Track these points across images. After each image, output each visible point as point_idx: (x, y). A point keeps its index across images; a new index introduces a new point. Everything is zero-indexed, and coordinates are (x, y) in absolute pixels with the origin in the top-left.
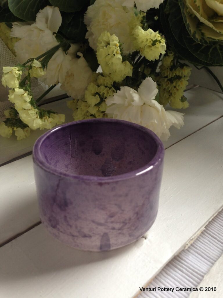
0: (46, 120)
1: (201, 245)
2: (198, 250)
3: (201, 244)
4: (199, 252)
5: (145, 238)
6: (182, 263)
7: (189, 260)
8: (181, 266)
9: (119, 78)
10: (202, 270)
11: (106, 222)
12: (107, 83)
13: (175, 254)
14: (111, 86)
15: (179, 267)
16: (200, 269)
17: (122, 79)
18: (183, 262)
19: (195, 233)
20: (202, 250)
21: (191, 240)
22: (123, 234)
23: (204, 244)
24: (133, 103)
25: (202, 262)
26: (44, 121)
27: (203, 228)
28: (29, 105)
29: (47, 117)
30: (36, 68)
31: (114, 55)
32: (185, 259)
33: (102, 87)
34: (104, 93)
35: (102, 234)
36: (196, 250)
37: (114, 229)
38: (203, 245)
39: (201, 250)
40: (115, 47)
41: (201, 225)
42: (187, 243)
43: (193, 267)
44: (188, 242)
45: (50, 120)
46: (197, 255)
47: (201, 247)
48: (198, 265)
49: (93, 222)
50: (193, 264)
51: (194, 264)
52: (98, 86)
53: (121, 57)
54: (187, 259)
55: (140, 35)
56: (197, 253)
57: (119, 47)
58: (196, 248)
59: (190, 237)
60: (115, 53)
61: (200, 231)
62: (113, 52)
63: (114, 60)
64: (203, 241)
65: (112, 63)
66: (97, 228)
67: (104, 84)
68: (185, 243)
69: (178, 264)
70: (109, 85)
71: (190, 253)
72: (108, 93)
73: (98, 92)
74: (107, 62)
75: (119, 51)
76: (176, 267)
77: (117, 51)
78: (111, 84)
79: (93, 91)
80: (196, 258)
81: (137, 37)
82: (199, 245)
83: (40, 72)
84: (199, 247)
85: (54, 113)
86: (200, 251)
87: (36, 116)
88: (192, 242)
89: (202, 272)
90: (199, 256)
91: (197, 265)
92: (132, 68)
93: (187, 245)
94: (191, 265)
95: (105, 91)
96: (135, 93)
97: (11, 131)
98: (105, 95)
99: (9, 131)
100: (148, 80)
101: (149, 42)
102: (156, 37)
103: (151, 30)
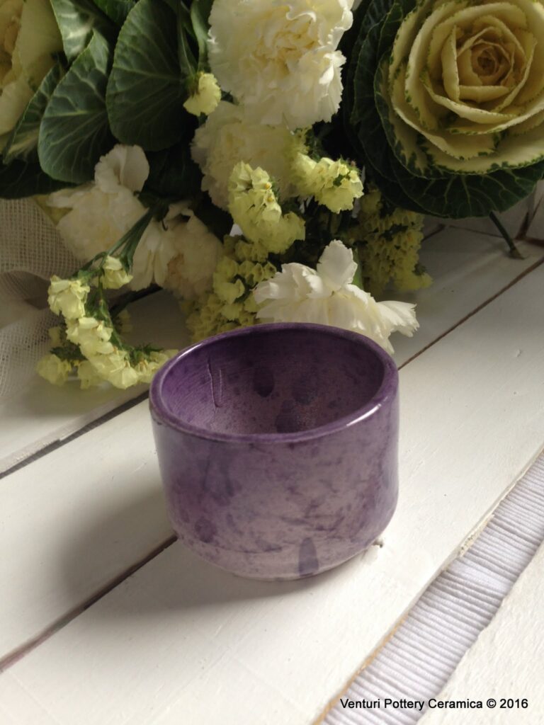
1: (487, 548)
2: (482, 557)
3: (486, 545)
4: (484, 561)
9: (279, 246)
14: (264, 260)
17: (287, 247)
19: (476, 526)
20: (489, 557)
21: (469, 539)
23: (492, 546)
24: (310, 295)
27: (490, 516)
31: (265, 205)
34: (251, 276)
36: (477, 558)
38: (489, 547)
39: (487, 556)
40: (264, 191)
41: (485, 510)
42: (462, 545)
44: (464, 543)
46: (479, 567)
47: (486, 550)
52: (240, 262)
53: (278, 208)
55: (308, 172)
56: (480, 563)
57: (271, 190)
58: (477, 555)
59: (466, 533)
60: (265, 201)
61: (484, 521)
62: (261, 200)
63: (266, 215)
65: (263, 221)
67: (251, 258)
68: (459, 546)
70: (261, 259)
72: (260, 274)
73: (239, 273)
74: (252, 221)
75: (273, 197)
77: (270, 196)
78: (265, 256)
79: (230, 275)
81: (303, 176)
84: (483, 551)
86: (485, 558)
88: (471, 543)
92: (304, 222)
93: (463, 548)
95: (254, 271)
96: (313, 274)
97: (69, 368)
98: (255, 279)
99: (65, 366)
100: (335, 246)
101: (327, 181)
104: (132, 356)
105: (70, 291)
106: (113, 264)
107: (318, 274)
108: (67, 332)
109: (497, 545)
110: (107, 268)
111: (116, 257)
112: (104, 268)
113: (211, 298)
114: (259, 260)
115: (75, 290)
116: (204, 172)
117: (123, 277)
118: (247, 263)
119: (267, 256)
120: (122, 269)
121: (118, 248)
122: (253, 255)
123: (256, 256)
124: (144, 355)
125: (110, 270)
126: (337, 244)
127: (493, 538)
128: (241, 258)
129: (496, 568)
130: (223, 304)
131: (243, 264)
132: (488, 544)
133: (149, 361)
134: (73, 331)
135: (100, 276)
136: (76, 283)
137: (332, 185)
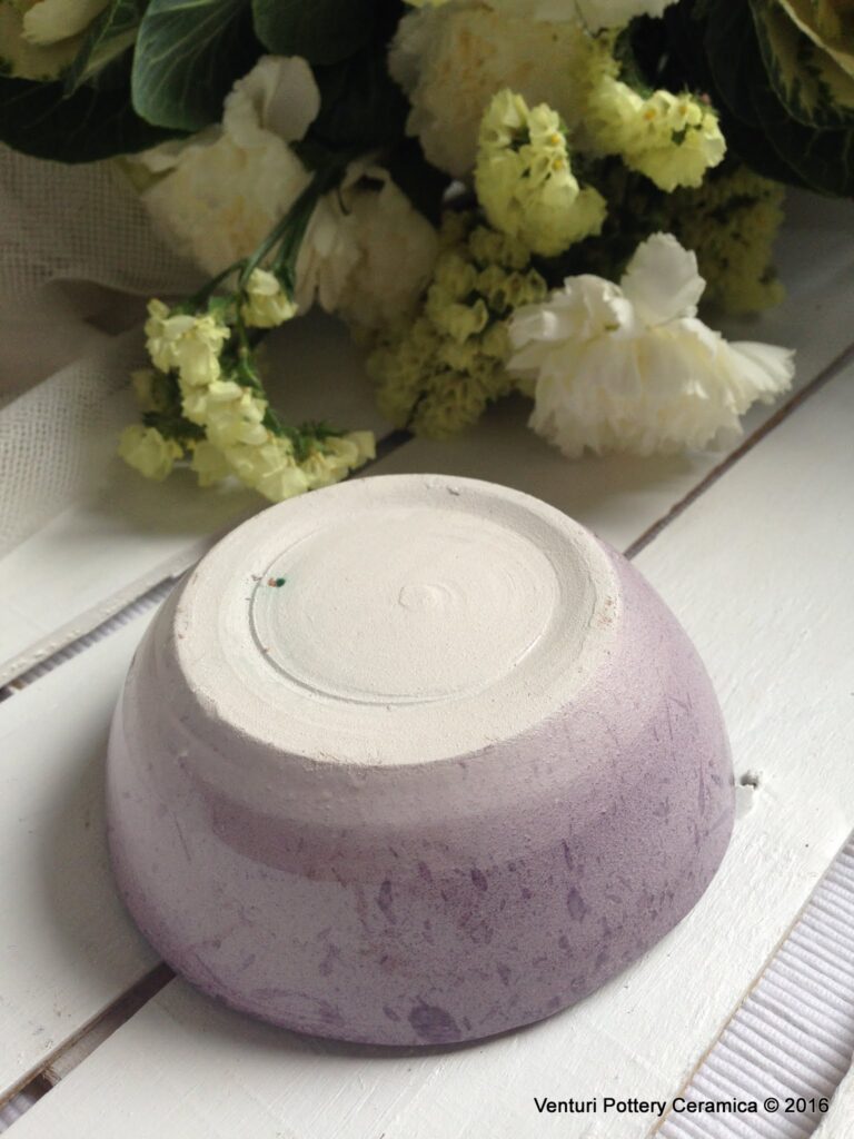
9: (551, 246)
24: (613, 335)
72: (517, 290)
87: (285, 462)
95: (506, 286)
96: (616, 295)
97: (178, 452)
98: (507, 300)
99: (171, 448)
100: (661, 244)
101: (658, 135)
102: (686, 118)
103: (664, 95)
104: (296, 446)
105: (195, 337)
106: (264, 283)
107: (627, 296)
108: (185, 404)
110: (257, 291)
111: (267, 269)
112: (249, 290)
113: (419, 325)
114: (514, 264)
115: (204, 334)
116: (413, 100)
117: (281, 306)
118: (495, 271)
119: (528, 259)
120: (279, 294)
121: (267, 250)
122: (503, 256)
123: (510, 257)
124: (317, 445)
125: (259, 296)
126: (668, 241)
128: (480, 258)
130: (443, 338)
131: (486, 272)
133: (326, 454)
134: (195, 402)
135: (240, 305)
136: (207, 322)
137: (668, 142)
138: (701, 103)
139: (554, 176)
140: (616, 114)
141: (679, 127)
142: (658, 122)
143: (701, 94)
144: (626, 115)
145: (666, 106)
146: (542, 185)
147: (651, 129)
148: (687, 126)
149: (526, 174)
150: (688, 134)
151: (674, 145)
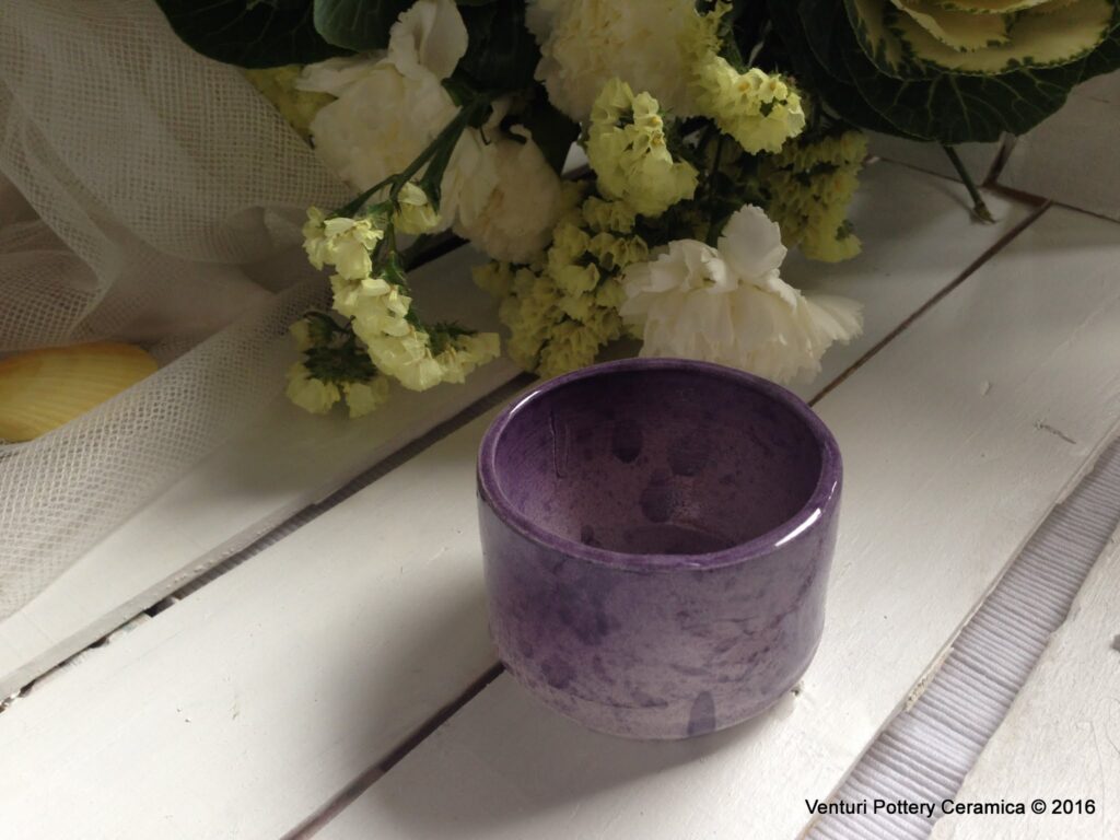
0: (451, 359)
1: (944, 695)
2: (937, 708)
3: (944, 691)
4: (940, 714)
5: (797, 692)
6: (899, 749)
7: (917, 740)
8: (895, 757)
10: (955, 764)
11: (708, 665)
12: (617, 222)
13: (882, 726)
14: (629, 231)
15: (891, 760)
16: (949, 761)
17: (666, 209)
18: (900, 745)
19: (929, 666)
20: (949, 709)
21: (919, 685)
22: (749, 690)
23: (951, 691)
25: (950, 741)
26: (446, 362)
27: (949, 649)
28: (403, 323)
29: (453, 350)
30: (410, 209)
32: (906, 737)
33: (604, 236)
34: (609, 256)
35: (695, 695)
36: (930, 708)
37: (725, 679)
38: (948, 694)
39: (945, 707)
41: (943, 641)
43: (929, 756)
44: (913, 691)
45: (462, 357)
46: (934, 722)
47: (943, 698)
48: (942, 749)
49: (675, 667)
50: (927, 749)
51: (931, 747)
52: (591, 234)
53: (667, 155)
54: (910, 736)
56: (935, 717)
58: (931, 704)
61: (940, 657)
63: (648, 167)
64: (948, 681)
66: (683, 682)
67: (609, 225)
68: (907, 694)
69: (888, 753)
70: (624, 228)
71: (914, 720)
72: (623, 253)
73: (590, 250)
76: (883, 761)
78: (630, 224)
79: (576, 251)
80: (932, 731)
82: (938, 696)
83: (426, 220)
84: (939, 700)
85: (471, 333)
86: (942, 710)
87: (423, 354)
88: (922, 690)
89: (956, 769)
90: (942, 726)
91: (939, 751)
92: (697, 174)
93: (910, 699)
94: (922, 752)
95: (614, 249)
96: (713, 256)
98: (615, 261)
100: (751, 215)
101: (750, 105)
102: (775, 93)
103: (757, 72)
107: (721, 256)
109: (959, 691)
111: (417, 183)
112: (400, 200)
114: (621, 229)
115: (361, 234)
117: (428, 216)
120: (426, 205)
122: (612, 222)
124: (450, 341)
126: (757, 212)
127: (954, 680)
129: (958, 725)
130: (561, 293)
131: (597, 238)
132: (945, 688)
136: (364, 224)
137: (757, 112)
138: (787, 82)
139: (652, 151)
140: (717, 84)
141: (768, 100)
142: (751, 94)
143: (788, 76)
144: (724, 84)
145: (759, 81)
146: (643, 157)
147: (744, 98)
148: (775, 100)
149: (630, 147)
150: (775, 108)
151: (762, 116)
